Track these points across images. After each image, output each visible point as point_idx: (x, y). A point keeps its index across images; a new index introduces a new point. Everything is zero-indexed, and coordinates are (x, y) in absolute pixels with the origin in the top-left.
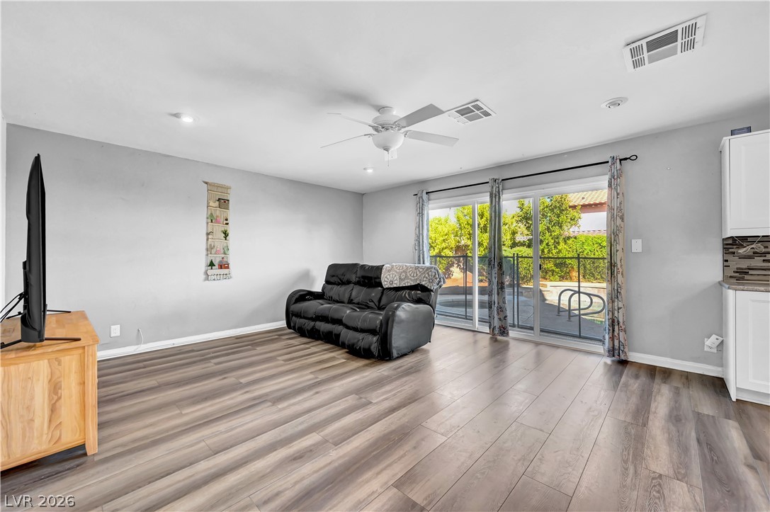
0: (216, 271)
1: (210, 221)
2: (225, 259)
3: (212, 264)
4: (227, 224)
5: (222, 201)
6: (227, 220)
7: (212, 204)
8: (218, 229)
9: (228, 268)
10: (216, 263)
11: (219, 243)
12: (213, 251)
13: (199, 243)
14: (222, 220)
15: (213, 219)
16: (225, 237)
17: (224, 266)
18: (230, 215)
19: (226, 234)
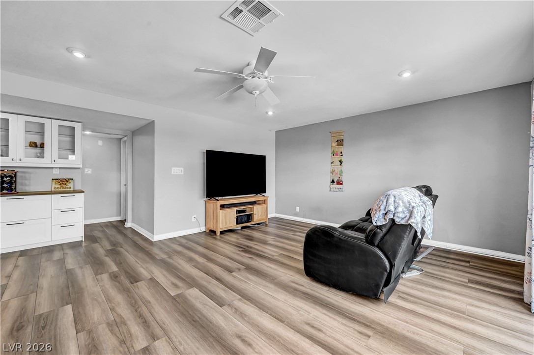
0: (335, 185)
1: (332, 155)
2: (340, 179)
3: (333, 182)
4: (342, 155)
5: (339, 141)
6: (341, 153)
7: (334, 144)
8: (336, 159)
9: (342, 184)
10: (335, 181)
11: (337, 168)
12: (334, 173)
13: (328, 168)
14: (339, 153)
15: (334, 154)
16: (341, 164)
17: (340, 183)
18: (344, 149)
19: (341, 162)
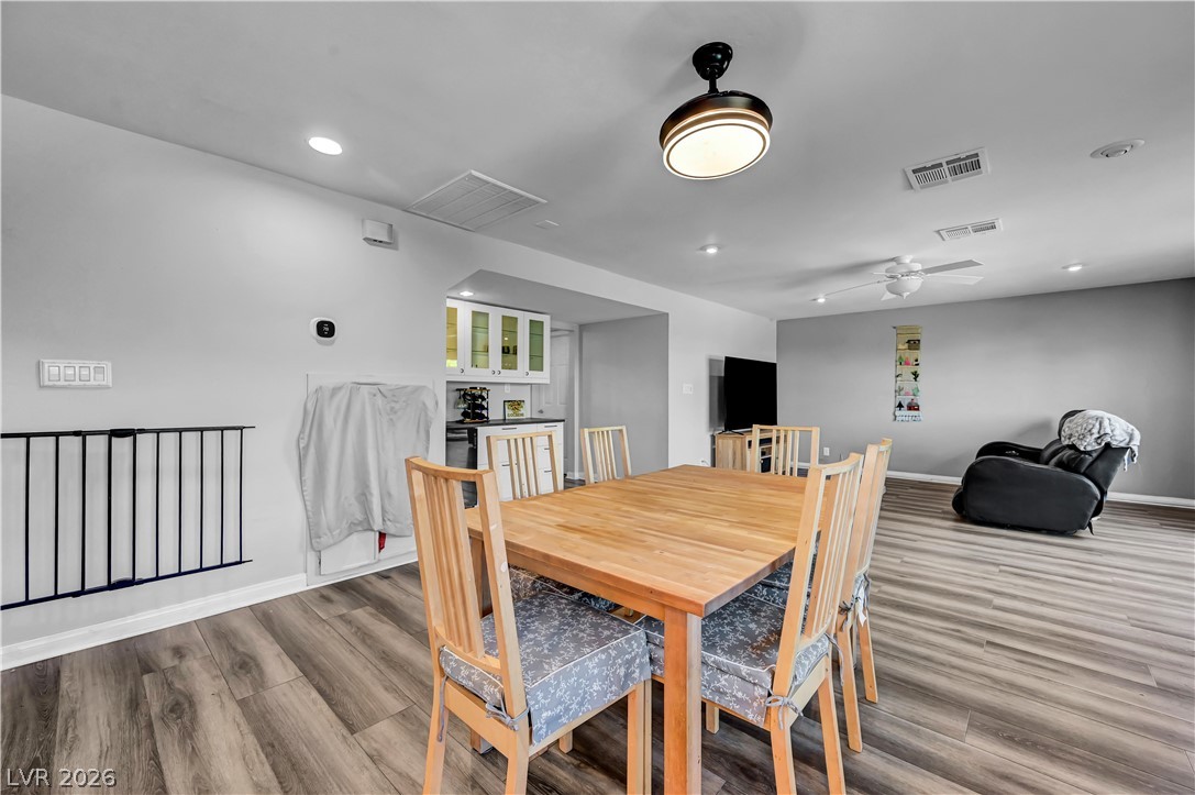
0: (905, 412)
1: (898, 363)
2: (914, 401)
3: (900, 406)
4: (917, 365)
5: (912, 342)
6: (916, 361)
7: (900, 347)
8: (907, 371)
9: (918, 409)
10: (905, 404)
11: (909, 384)
12: (902, 393)
13: (891, 385)
14: (912, 361)
15: (902, 362)
16: (915, 379)
17: (913, 407)
18: (921, 354)
19: (916, 375)
